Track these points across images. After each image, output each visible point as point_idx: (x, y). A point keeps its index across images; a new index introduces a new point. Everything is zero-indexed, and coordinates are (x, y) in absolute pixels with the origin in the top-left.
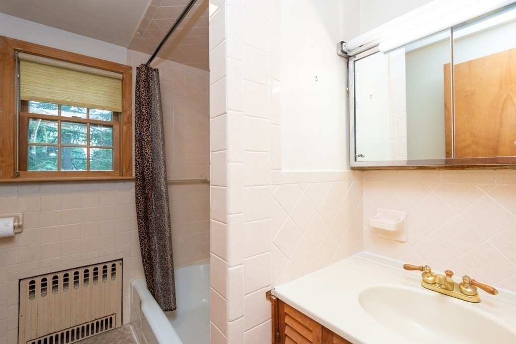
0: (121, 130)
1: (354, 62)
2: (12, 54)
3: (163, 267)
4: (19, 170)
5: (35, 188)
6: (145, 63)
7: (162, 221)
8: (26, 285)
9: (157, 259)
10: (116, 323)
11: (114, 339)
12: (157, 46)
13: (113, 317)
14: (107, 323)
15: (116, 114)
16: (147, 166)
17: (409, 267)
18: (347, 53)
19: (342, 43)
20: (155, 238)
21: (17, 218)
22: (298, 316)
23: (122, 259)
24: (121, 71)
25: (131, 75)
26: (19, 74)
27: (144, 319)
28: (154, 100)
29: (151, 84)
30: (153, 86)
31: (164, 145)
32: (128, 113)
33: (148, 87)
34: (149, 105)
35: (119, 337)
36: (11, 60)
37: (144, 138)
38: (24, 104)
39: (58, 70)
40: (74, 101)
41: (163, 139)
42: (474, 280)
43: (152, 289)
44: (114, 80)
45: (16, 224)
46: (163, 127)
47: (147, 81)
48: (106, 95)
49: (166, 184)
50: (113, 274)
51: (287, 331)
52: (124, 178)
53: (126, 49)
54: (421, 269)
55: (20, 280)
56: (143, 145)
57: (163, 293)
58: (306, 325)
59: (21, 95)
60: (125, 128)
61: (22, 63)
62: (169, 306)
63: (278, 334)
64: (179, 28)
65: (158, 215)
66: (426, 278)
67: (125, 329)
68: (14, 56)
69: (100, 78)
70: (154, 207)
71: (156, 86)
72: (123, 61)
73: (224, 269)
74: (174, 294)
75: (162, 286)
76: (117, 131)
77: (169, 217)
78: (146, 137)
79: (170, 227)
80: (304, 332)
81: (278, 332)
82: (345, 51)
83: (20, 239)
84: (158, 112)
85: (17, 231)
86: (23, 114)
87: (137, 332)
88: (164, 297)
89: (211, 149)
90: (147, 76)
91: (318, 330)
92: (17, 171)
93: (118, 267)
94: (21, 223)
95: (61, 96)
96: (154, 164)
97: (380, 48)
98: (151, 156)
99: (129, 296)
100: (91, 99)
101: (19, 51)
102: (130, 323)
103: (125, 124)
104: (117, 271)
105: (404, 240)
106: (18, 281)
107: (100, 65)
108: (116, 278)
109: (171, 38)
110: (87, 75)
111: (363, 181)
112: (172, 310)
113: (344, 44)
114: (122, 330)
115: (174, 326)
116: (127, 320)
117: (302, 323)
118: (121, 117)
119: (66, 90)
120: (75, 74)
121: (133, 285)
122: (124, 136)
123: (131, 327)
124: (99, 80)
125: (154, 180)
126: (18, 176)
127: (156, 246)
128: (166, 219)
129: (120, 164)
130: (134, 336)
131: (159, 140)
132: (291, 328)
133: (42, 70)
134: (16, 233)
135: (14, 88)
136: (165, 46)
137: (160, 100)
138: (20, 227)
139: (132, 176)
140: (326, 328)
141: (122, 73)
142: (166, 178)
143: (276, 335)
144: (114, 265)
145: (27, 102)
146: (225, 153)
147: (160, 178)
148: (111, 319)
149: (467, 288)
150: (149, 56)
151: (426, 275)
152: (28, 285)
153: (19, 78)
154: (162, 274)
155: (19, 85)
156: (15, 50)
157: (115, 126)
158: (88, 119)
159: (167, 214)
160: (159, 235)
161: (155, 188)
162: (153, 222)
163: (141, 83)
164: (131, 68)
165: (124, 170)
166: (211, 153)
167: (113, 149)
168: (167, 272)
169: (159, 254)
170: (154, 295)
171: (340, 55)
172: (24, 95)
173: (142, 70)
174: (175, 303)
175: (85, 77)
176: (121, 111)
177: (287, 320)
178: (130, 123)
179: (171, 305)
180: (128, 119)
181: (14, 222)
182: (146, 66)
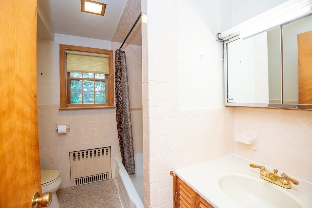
0: (109, 82)
1: (227, 44)
2: (64, 52)
3: (129, 152)
4: (68, 104)
5: (74, 111)
6: (119, 49)
7: (128, 129)
8: (72, 154)
9: (126, 148)
10: (109, 177)
11: (108, 184)
12: (125, 39)
13: (107, 174)
14: (105, 176)
15: (106, 75)
16: (120, 101)
17: (253, 166)
18: (222, 40)
19: (219, 34)
20: (125, 138)
21: (68, 126)
22: (185, 185)
23: (110, 147)
24: (108, 53)
25: (113, 55)
26: (67, 60)
27: (120, 177)
28: (123, 67)
29: (121, 59)
30: (123, 60)
31: (128, 91)
32: (112, 74)
33: (120, 61)
34: (121, 70)
35: (110, 183)
36: (64, 54)
37: (118, 87)
38: (69, 73)
39: (81, 56)
40: (88, 70)
41: (128, 88)
42: (287, 176)
43: (124, 163)
44: (105, 58)
45: (67, 128)
46: (127, 81)
47: (120, 58)
48: (101, 66)
49: (130, 111)
50: (107, 154)
51: (180, 192)
52: (110, 107)
53: (110, 42)
54: (260, 167)
55: (70, 152)
56: (118, 91)
57: (129, 165)
58: (188, 190)
59: (68, 70)
60: (110, 82)
61: (68, 55)
62: (132, 173)
63: (176, 193)
64: (134, 30)
65: (126, 126)
66: (262, 173)
67: (112, 180)
68: (65, 52)
69: (99, 58)
70: (124, 122)
71: (124, 60)
72: (109, 48)
73: (148, 158)
74: (134, 166)
75: (128, 162)
76: (107, 83)
77: (131, 127)
78: (119, 87)
79: (132, 132)
80: (187, 194)
81: (177, 192)
82: (221, 38)
83: (69, 134)
84: (125, 74)
85: (68, 131)
86: (69, 78)
87: (118, 183)
88: (130, 167)
89: (143, 99)
90: (120, 55)
91: (193, 193)
92: (67, 104)
93: (109, 150)
94: (69, 128)
95: (83, 69)
96: (124, 100)
97: (240, 36)
98: (122, 96)
99: (114, 165)
100: (96, 69)
101: (67, 50)
102: (115, 178)
103: (110, 80)
104: (108, 152)
105: (256, 150)
106: (69, 153)
107: (99, 51)
108: (108, 156)
109: (131, 34)
110: (93, 57)
111: (234, 113)
112: (133, 174)
113: (219, 35)
114: (111, 181)
115: (133, 182)
116: (113, 176)
117: (187, 189)
118: (108, 76)
119: (85, 65)
120: (88, 58)
121: (115, 160)
122: (110, 86)
123: (115, 180)
124: (98, 59)
125: (123, 108)
126: (67, 107)
127: (125, 142)
128: (130, 128)
129: (109, 100)
130: (117, 184)
131: (126, 88)
132: (182, 191)
133: (75, 57)
134: (68, 132)
135: (65, 67)
136: (128, 38)
137: (126, 67)
138: (69, 129)
139: (114, 106)
140: (196, 193)
141: (108, 54)
142: (129, 108)
143: (175, 193)
144: (107, 149)
145: (70, 72)
146: (148, 102)
147: (127, 107)
148: (106, 174)
149: (284, 180)
150: (121, 44)
151: (262, 171)
152: (73, 155)
153: (67, 62)
154: (128, 156)
155: (67, 65)
156: (65, 50)
157: (106, 81)
158: (94, 79)
159: (130, 126)
160: (127, 136)
161: (124, 112)
162: (124, 130)
163: (117, 59)
164: (113, 51)
165: (110, 103)
166: (143, 101)
167: (105, 92)
168: (131, 155)
169: (127, 146)
170: (125, 166)
171: (218, 41)
172: (69, 69)
173: (117, 53)
174: (135, 170)
175: (93, 58)
176: (108, 74)
177: (180, 187)
178: (112, 79)
179: (133, 172)
180: (112, 77)
181: (67, 127)
182: (119, 50)
